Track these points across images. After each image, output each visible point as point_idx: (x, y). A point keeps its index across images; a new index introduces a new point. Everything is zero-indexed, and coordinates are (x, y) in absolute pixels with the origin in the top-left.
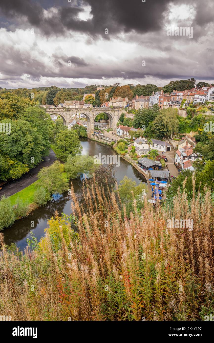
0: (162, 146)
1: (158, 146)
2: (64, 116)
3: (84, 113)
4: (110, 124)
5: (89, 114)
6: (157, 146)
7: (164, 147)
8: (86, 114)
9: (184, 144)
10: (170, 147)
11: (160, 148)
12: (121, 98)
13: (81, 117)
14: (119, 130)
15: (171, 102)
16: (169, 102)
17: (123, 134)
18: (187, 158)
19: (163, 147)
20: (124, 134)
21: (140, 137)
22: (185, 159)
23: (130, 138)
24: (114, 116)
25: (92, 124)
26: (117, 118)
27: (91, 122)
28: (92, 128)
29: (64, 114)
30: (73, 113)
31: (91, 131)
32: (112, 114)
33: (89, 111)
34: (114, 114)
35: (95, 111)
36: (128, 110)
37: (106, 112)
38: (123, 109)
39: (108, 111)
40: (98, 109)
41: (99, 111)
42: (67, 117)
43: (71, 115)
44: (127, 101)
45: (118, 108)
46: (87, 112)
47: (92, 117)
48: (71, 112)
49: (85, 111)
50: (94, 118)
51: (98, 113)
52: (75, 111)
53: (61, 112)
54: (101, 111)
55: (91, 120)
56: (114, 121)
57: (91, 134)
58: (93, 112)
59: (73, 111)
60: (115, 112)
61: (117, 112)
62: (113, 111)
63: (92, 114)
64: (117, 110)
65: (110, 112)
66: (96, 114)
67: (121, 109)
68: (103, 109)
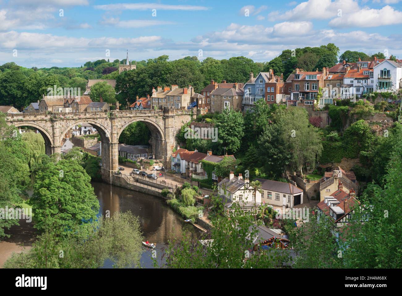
0: (281, 195)
1: (274, 193)
2: (47, 131)
3: (93, 123)
4: (154, 147)
5: (106, 125)
6: (269, 194)
7: (287, 195)
8: (99, 125)
9: (334, 188)
10: (300, 195)
11: (278, 198)
12: (177, 87)
13: (82, 133)
14: (179, 160)
15: (292, 94)
16: (289, 96)
17: (188, 168)
18: (344, 218)
19: (284, 196)
20: (191, 169)
21: (232, 176)
22: (341, 221)
23: (206, 177)
24: (165, 128)
25: (113, 149)
26: (171, 134)
27: (112, 144)
28: (114, 159)
29: (46, 127)
30: (68, 123)
31: (112, 165)
32: (159, 123)
33: (105, 119)
34: (165, 124)
35: (119, 119)
36: (196, 114)
37: (144, 119)
38: (185, 113)
39: (149, 117)
40: (126, 114)
41: (130, 117)
42: (54, 134)
43: (62, 128)
44: (191, 94)
45: (172, 111)
46: (101, 120)
47: (114, 132)
48: (64, 123)
49: (97, 120)
50: (117, 134)
51: (127, 122)
52: (74, 119)
53: (41, 121)
54: (133, 118)
55: (112, 138)
56: (163, 139)
57: (112, 172)
58: (116, 120)
59: (68, 120)
60: (167, 120)
61: (170, 120)
62: (161, 117)
63: (113, 125)
64: (170, 114)
65: (154, 120)
66: (123, 125)
67: (180, 112)
68: (138, 114)
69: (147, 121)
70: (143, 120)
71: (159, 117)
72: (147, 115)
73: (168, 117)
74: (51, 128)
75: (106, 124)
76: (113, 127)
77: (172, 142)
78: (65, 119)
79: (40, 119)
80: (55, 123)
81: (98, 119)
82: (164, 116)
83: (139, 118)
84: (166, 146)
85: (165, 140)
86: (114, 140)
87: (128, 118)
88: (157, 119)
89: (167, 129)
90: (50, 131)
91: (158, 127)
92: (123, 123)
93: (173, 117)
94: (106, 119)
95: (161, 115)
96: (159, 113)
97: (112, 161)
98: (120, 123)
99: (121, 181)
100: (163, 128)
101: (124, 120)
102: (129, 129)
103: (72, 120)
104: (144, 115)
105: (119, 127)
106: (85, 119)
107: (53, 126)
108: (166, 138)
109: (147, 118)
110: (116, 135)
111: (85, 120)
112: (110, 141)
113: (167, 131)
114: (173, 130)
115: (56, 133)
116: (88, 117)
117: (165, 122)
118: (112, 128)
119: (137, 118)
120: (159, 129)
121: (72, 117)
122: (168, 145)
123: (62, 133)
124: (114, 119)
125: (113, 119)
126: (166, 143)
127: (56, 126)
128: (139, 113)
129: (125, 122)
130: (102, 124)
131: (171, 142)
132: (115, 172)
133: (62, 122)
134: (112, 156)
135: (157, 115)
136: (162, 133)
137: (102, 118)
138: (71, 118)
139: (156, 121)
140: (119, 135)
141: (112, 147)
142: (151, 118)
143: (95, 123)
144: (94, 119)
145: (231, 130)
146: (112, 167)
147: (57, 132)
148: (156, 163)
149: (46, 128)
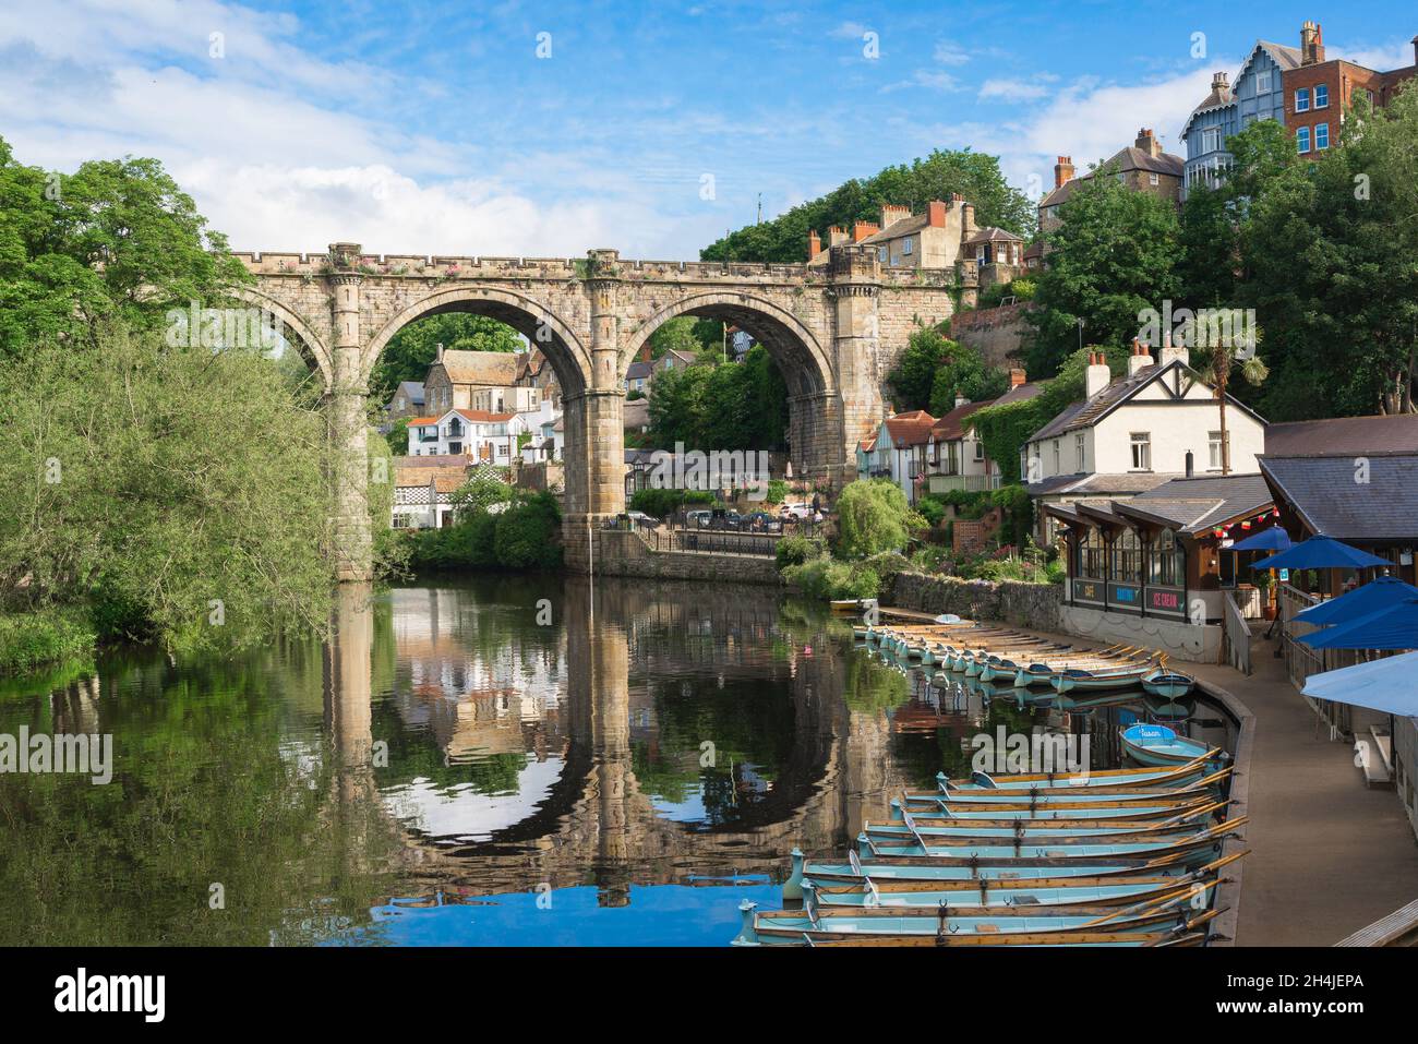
2: (306, 323)
3: (512, 301)
8: (538, 312)
12: (906, 214)
14: (884, 454)
20: (931, 472)
21: (1099, 377)
23: (995, 487)
24: (836, 340)
25: (598, 417)
26: (862, 365)
27: (595, 395)
28: (603, 461)
29: (305, 307)
30: (402, 297)
31: (596, 489)
32: (811, 320)
33: (564, 286)
34: (835, 325)
35: (630, 291)
36: (975, 285)
37: (742, 298)
38: (925, 282)
39: (762, 287)
40: (661, 271)
41: (678, 284)
42: (336, 334)
43: (375, 316)
44: (965, 231)
45: (867, 266)
46: (546, 289)
47: (603, 344)
48: (381, 293)
49: (529, 287)
50: (621, 354)
51: (662, 308)
52: (425, 280)
53: (280, 281)
54: (690, 291)
55: (594, 373)
56: (829, 390)
57: (596, 519)
58: (611, 292)
59: (401, 279)
60: (842, 306)
61: (858, 302)
62: (817, 294)
63: (601, 312)
64: (857, 276)
65: (786, 302)
66: (647, 315)
67: (905, 277)
68: (711, 273)
69: (752, 304)
70: (735, 301)
71: (809, 293)
72: (751, 280)
73: (847, 290)
74: (327, 312)
75: (570, 308)
76: (602, 322)
77: (869, 403)
78: (389, 275)
79: (276, 270)
80: (341, 289)
81: (534, 285)
82: (831, 287)
83: (716, 290)
84: (842, 422)
85: (837, 395)
86: (602, 379)
87: (670, 287)
88: (800, 301)
89: (842, 345)
90: (323, 324)
91: (804, 337)
92: (646, 310)
93: (869, 289)
94: (572, 287)
95: (816, 282)
96: (809, 274)
97: (596, 470)
98: (631, 309)
99: (625, 549)
100: (824, 338)
101: (653, 297)
102: (711, 394)
103: (417, 284)
104: (744, 280)
105: (627, 324)
106: (475, 280)
107: (332, 304)
108: (842, 383)
109: (754, 292)
110: (612, 358)
111: (474, 285)
112: (589, 384)
113: (842, 355)
114: (869, 350)
115: (344, 331)
116: (490, 275)
117: (836, 316)
118: (595, 327)
119: (708, 290)
120: (810, 345)
121: (419, 271)
122: (848, 412)
123: (372, 335)
124: (602, 284)
125: (599, 287)
126: (841, 406)
127: (343, 303)
128: (717, 269)
129: (655, 306)
130: (554, 309)
131: (863, 403)
132: (606, 519)
133: (370, 287)
134: (596, 448)
135: (798, 280)
136: (821, 362)
137: (552, 282)
138: (412, 273)
139: (794, 310)
140: (628, 359)
141: (596, 409)
142: (770, 296)
143: (522, 300)
144: (515, 282)
145: (1114, 266)
146: (597, 500)
147: (351, 326)
148: (795, 492)
149: (302, 310)
